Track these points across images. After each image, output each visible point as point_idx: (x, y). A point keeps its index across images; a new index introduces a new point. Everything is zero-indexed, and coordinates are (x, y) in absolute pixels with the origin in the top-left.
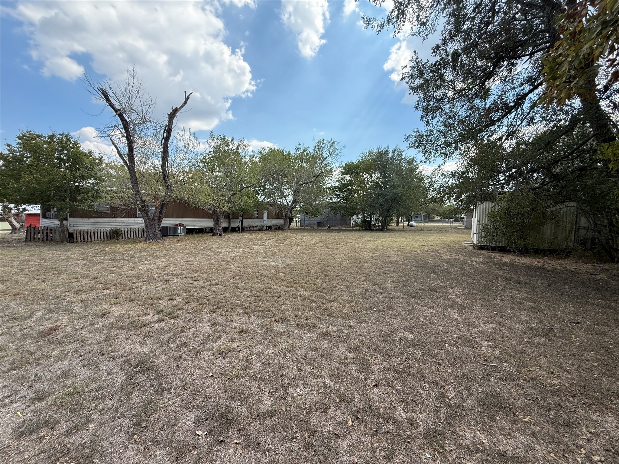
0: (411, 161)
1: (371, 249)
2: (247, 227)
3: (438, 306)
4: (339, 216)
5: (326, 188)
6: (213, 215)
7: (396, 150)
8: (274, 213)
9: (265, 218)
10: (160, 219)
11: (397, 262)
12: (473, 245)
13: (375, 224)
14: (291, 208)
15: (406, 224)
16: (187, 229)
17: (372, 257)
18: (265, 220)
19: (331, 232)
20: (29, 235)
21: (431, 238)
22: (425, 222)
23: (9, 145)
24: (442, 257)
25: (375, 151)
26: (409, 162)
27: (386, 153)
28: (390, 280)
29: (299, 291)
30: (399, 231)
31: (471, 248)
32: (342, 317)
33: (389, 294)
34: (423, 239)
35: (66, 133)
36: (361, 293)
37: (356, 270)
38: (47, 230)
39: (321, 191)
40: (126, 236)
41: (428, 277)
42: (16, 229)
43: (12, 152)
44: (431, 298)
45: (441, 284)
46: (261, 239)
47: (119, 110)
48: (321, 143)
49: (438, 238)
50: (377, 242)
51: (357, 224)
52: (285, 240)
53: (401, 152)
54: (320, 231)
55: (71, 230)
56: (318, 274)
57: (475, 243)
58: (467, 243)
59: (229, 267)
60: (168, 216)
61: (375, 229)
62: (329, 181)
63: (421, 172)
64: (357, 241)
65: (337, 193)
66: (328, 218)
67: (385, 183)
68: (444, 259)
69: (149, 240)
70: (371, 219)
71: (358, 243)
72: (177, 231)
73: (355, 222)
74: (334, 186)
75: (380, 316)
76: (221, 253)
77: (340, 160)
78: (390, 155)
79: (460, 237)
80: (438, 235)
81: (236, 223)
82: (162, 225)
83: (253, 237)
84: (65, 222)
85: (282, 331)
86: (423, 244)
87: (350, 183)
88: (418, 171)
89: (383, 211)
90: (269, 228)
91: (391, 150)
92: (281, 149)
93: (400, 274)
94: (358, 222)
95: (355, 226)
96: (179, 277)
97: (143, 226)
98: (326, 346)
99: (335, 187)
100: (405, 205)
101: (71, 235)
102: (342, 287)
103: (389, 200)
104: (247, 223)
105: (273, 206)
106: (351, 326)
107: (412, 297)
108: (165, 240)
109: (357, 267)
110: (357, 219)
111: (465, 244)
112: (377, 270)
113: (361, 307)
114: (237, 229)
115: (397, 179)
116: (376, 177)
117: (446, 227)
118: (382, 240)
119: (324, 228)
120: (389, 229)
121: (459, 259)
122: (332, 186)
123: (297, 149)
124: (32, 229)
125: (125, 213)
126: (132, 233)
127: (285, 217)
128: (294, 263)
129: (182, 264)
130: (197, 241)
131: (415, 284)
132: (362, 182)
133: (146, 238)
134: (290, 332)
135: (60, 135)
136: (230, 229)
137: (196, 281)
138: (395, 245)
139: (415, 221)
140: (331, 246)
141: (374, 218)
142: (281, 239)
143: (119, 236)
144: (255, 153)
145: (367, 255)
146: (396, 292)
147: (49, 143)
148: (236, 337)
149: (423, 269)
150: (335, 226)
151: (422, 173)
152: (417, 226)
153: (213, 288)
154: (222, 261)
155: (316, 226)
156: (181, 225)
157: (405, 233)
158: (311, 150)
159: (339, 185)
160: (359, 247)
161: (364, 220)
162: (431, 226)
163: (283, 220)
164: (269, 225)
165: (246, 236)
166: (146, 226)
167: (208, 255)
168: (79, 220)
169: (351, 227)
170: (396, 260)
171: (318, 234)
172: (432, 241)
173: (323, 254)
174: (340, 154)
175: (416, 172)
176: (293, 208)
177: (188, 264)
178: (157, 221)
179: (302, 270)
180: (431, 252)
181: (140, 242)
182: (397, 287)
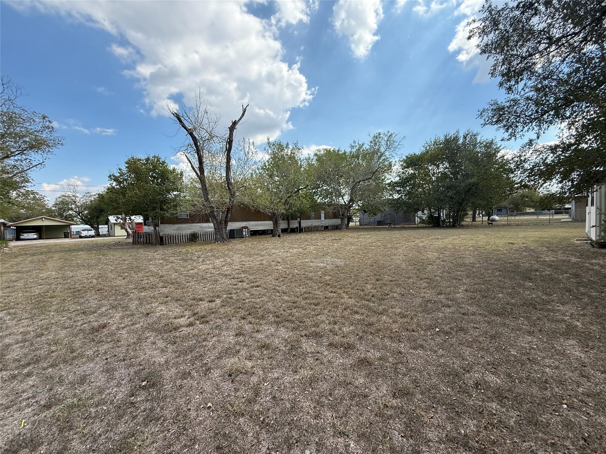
0: (489, 145)
1: (439, 248)
2: (305, 228)
3: (540, 331)
4: (401, 213)
5: (386, 184)
6: (272, 218)
7: (468, 134)
8: (331, 213)
9: (323, 218)
10: (226, 223)
11: (473, 265)
12: (589, 242)
13: (444, 220)
14: (347, 207)
15: (486, 218)
16: (251, 231)
17: (439, 258)
18: (323, 221)
19: (392, 230)
20: (134, 239)
21: (522, 234)
22: (511, 216)
23: (120, 169)
24: (541, 258)
25: (442, 139)
26: (486, 146)
27: (456, 139)
28: (462, 288)
29: (342, 298)
30: (477, 227)
31: (590, 247)
32: (391, 338)
33: (460, 308)
34: (511, 236)
35: (157, 155)
36: (420, 305)
37: (416, 273)
38: (146, 235)
39: (380, 188)
40: (202, 239)
41: (520, 285)
42: (129, 235)
43: (122, 174)
44: (528, 318)
45: (544, 297)
46: (316, 239)
47: (190, 129)
48: (377, 137)
49: (533, 233)
50: (446, 241)
51: (422, 221)
52: (340, 239)
53: (475, 136)
54: (380, 229)
55: (161, 234)
56: (368, 278)
57: (594, 238)
58: (580, 240)
59: (277, 268)
60: (233, 220)
61: (445, 225)
62: (388, 176)
63: (503, 156)
64: (421, 240)
65: (398, 189)
66: (389, 216)
67: (455, 174)
68: (545, 261)
69: (218, 242)
70: (439, 215)
71: (422, 242)
72: (243, 233)
73: (420, 219)
74: (394, 181)
75: (445, 341)
76: (274, 254)
77: (399, 153)
78: (461, 141)
79: (566, 232)
80: (532, 230)
81: (294, 224)
82: (229, 228)
83: (309, 237)
84: (157, 228)
85: (309, 350)
86: (511, 242)
87: (413, 176)
88: (499, 155)
89: (453, 204)
90: (326, 228)
91: (461, 135)
92: (337, 149)
93: (476, 280)
94: (424, 218)
95: (420, 223)
96: (228, 277)
97: (213, 230)
98: (362, 381)
99: (396, 183)
100: (483, 197)
101: (161, 238)
102: (395, 295)
103: (461, 192)
104: (305, 223)
105: (330, 206)
106: (400, 352)
107: (496, 315)
108: (230, 242)
109: (418, 270)
110: (422, 215)
111: (577, 240)
112: (445, 274)
113: (418, 325)
114: (296, 230)
115: (470, 167)
116: (443, 167)
117: (542, 220)
118: (453, 237)
119: (385, 227)
120: (462, 225)
121: (569, 261)
122: (392, 181)
123: (352, 147)
124: (137, 234)
125: (198, 218)
126: (206, 235)
127: (342, 217)
128: (344, 264)
129: (236, 264)
130: (258, 242)
131: (500, 295)
132: (427, 174)
133: (215, 240)
134: (318, 353)
135: (153, 157)
136: (289, 230)
137: (240, 282)
138: (471, 243)
139: (497, 215)
140: (389, 245)
141: (443, 214)
142: (337, 238)
143: (197, 238)
144: (310, 156)
145: (432, 255)
146: (471, 305)
147: (145, 164)
148: (256, 353)
149: (512, 275)
150: (398, 224)
151: (505, 158)
152: (501, 221)
153: (253, 291)
154: (273, 261)
155: (376, 224)
156: (246, 228)
157: (484, 229)
158: (366, 146)
159: (399, 180)
160: (425, 247)
161: (431, 217)
162: (520, 220)
163: (340, 219)
164: (327, 225)
165: (303, 237)
166: (215, 229)
167: (262, 256)
168: (167, 225)
169: (416, 225)
170: (471, 261)
171: (377, 233)
172: (524, 237)
173: (378, 255)
174: (399, 147)
175: (497, 156)
176: (350, 207)
177: (241, 264)
178: (223, 224)
179: (351, 272)
180: (523, 251)
181: (211, 243)
182: (471, 298)
